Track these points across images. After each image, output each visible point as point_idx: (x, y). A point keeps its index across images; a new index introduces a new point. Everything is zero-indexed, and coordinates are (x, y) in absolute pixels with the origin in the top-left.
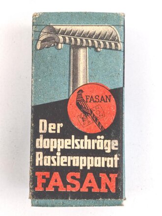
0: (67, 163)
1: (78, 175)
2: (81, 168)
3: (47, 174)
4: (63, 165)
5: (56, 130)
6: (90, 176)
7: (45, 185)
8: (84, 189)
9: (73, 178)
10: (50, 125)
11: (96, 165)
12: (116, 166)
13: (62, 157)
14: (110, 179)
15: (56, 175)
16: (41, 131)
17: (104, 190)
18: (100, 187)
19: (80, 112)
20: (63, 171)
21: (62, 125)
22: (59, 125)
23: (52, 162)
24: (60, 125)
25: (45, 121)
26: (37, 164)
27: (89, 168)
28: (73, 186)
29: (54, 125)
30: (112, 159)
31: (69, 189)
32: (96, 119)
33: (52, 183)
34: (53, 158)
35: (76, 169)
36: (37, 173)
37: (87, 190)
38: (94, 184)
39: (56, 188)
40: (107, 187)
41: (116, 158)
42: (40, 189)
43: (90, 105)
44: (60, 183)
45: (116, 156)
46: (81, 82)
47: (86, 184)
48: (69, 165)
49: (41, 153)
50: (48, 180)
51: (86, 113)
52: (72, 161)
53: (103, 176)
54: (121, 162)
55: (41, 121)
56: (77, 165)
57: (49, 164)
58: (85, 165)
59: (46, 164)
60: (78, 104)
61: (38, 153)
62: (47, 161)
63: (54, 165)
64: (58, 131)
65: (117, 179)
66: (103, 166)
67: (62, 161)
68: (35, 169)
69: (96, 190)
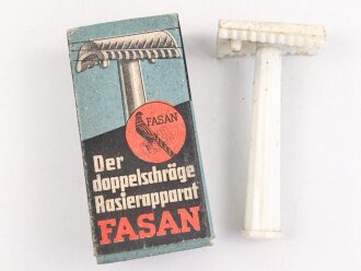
0: (135, 204)
1: (151, 217)
2: (154, 207)
3: (113, 222)
4: (130, 207)
5: (116, 166)
6: (167, 215)
7: (112, 236)
8: (162, 233)
9: (146, 221)
10: (107, 160)
11: (172, 201)
12: (196, 197)
13: (129, 198)
14: (191, 214)
15: (124, 221)
16: (97, 170)
17: (186, 229)
18: (180, 226)
19: (143, 139)
20: (132, 215)
21: (122, 158)
22: (118, 159)
23: (116, 206)
24: (120, 159)
25: (101, 157)
26: (98, 212)
27: (163, 205)
28: (147, 230)
29: (112, 160)
30: (189, 189)
31: (143, 235)
32: (164, 144)
33: (120, 231)
34: (117, 200)
35: (148, 209)
36: (100, 223)
37: (165, 233)
38: (173, 224)
39: (126, 237)
40: (189, 225)
41: (195, 187)
42: (105, 241)
43: (154, 129)
44: (130, 230)
45: (194, 184)
46: (138, 102)
47: (163, 225)
48: (138, 205)
49: (101, 197)
50: (115, 229)
51: (151, 139)
52: (141, 201)
53: (182, 212)
54: (201, 191)
55: (95, 158)
56: (149, 204)
57: (113, 209)
58: (158, 203)
59: (109, 210)
60: (138, 130)
61: (97, 198)
62: (110, 206)
63: (120, 208)
64: (119, 167)
65: (199, 212)
66: (181, 199)
67: (129, 202)
68: (97, 217)
69: (175, 230)
